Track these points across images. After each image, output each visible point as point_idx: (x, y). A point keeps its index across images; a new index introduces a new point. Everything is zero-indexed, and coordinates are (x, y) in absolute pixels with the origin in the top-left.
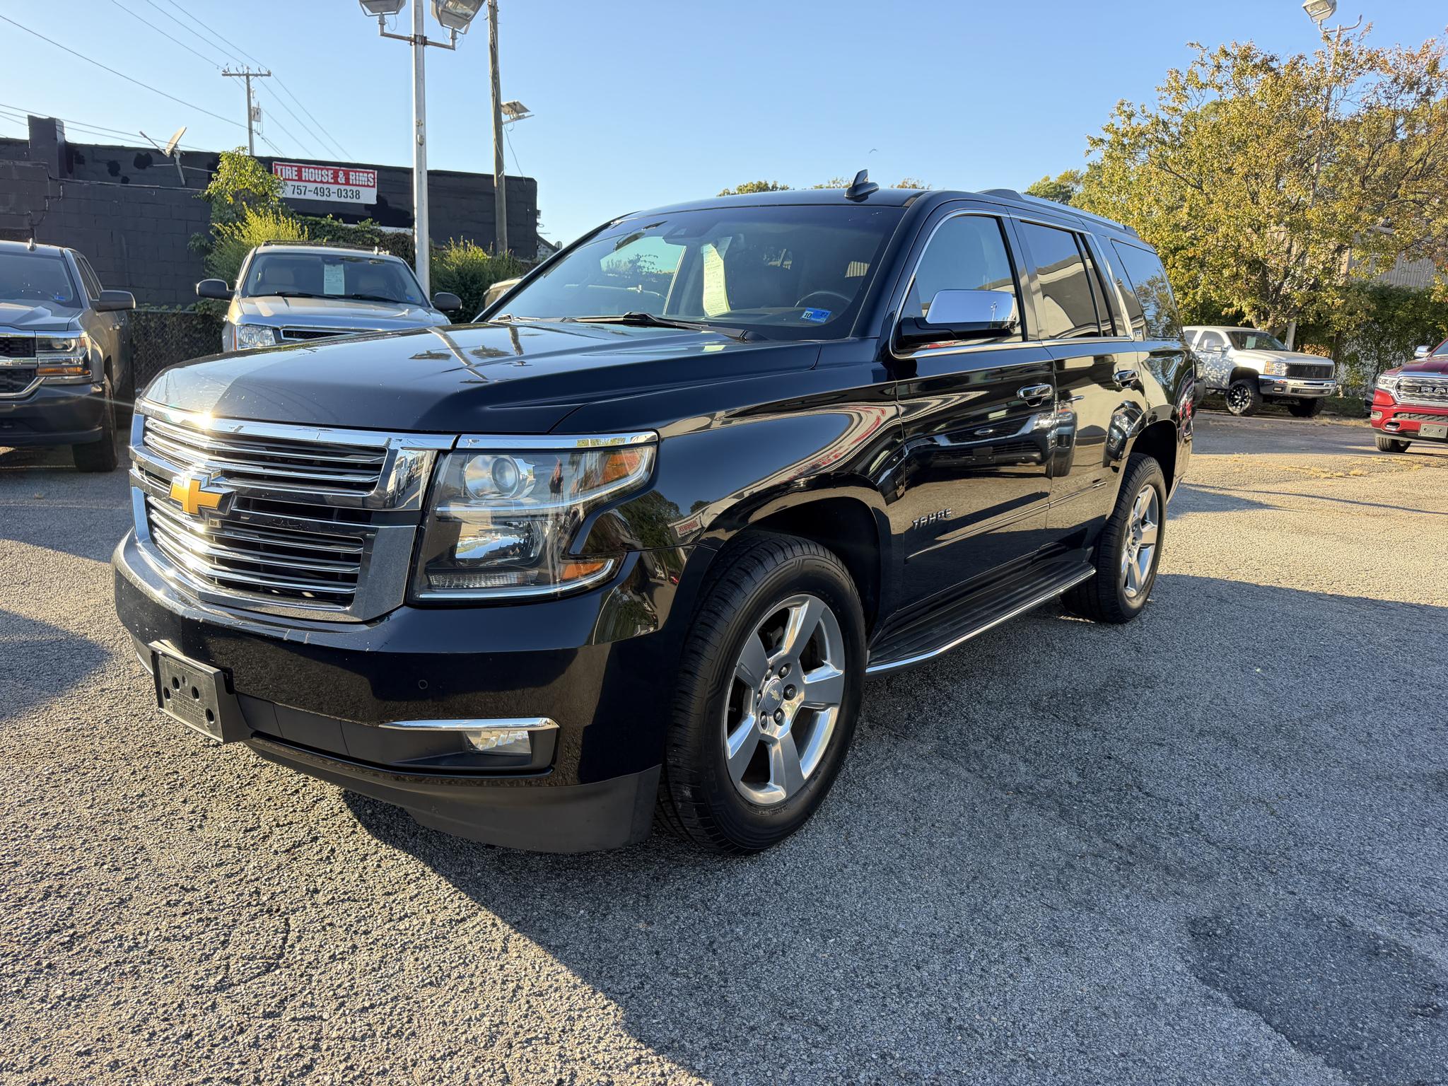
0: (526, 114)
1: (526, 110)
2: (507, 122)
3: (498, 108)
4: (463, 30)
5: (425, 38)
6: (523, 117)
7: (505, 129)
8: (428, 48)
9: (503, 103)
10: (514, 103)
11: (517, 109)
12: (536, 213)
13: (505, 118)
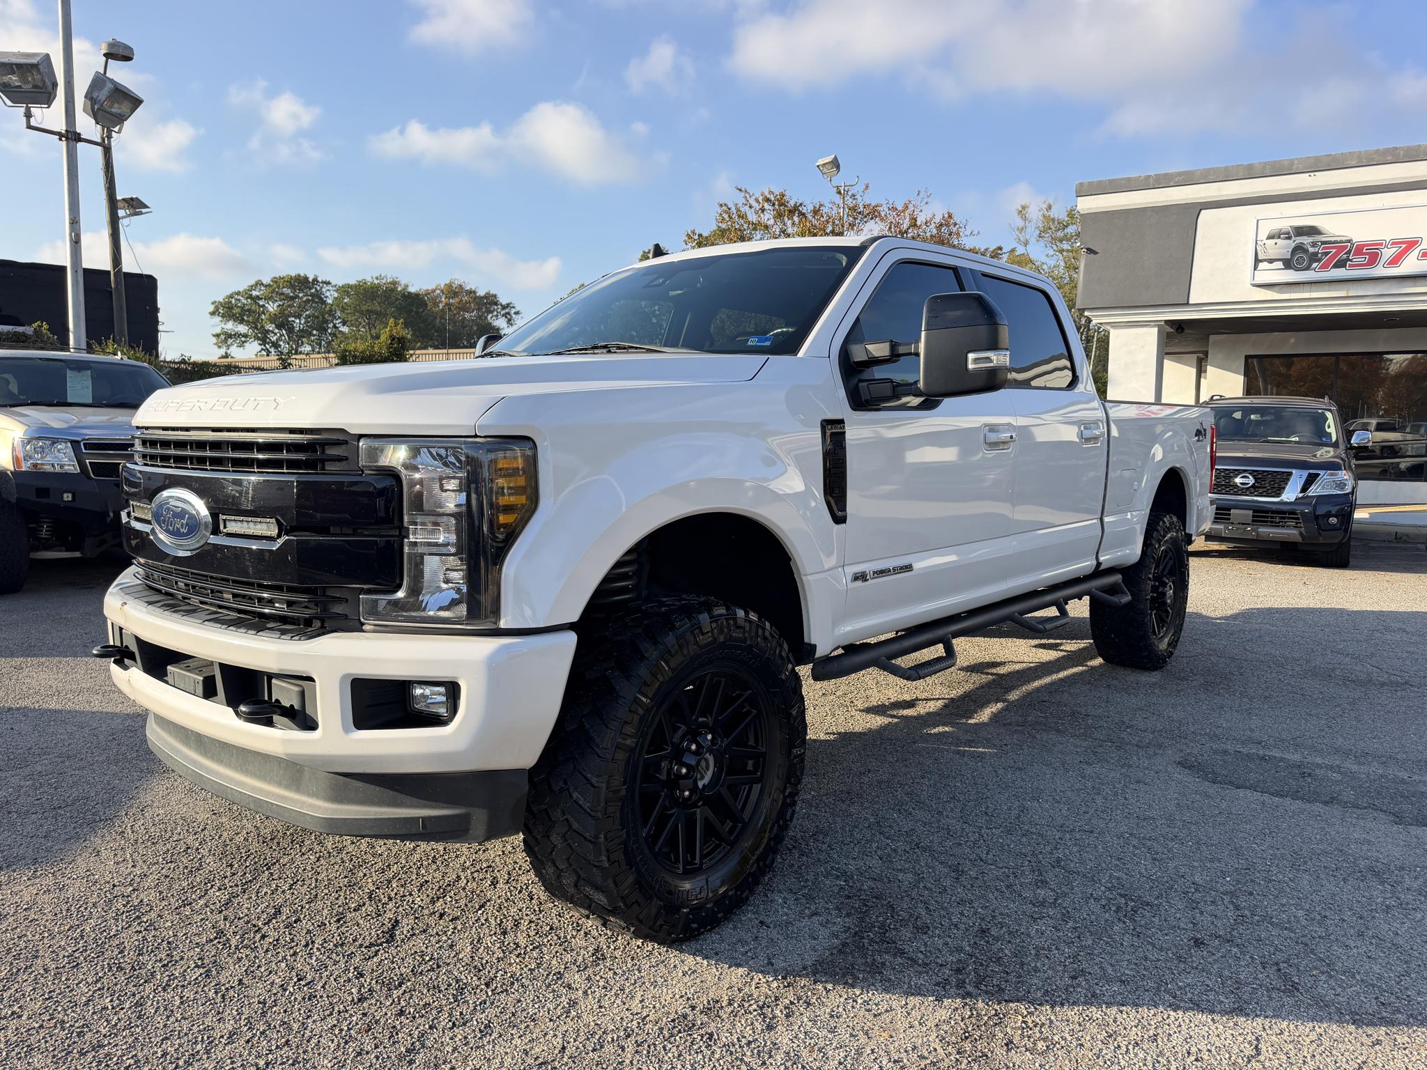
0: (144, 210)
1: (146, 207)
2: (123, 218)
3: (113, 203)
4: (116, 129)
5: (79, 134)
6: (141, 213)
7: (123, 223)
8: (80, 145)
9: (119, 197)
10: (132, 199)
11: (136, 205)
12: (157, 310)
13: (121, 213)
